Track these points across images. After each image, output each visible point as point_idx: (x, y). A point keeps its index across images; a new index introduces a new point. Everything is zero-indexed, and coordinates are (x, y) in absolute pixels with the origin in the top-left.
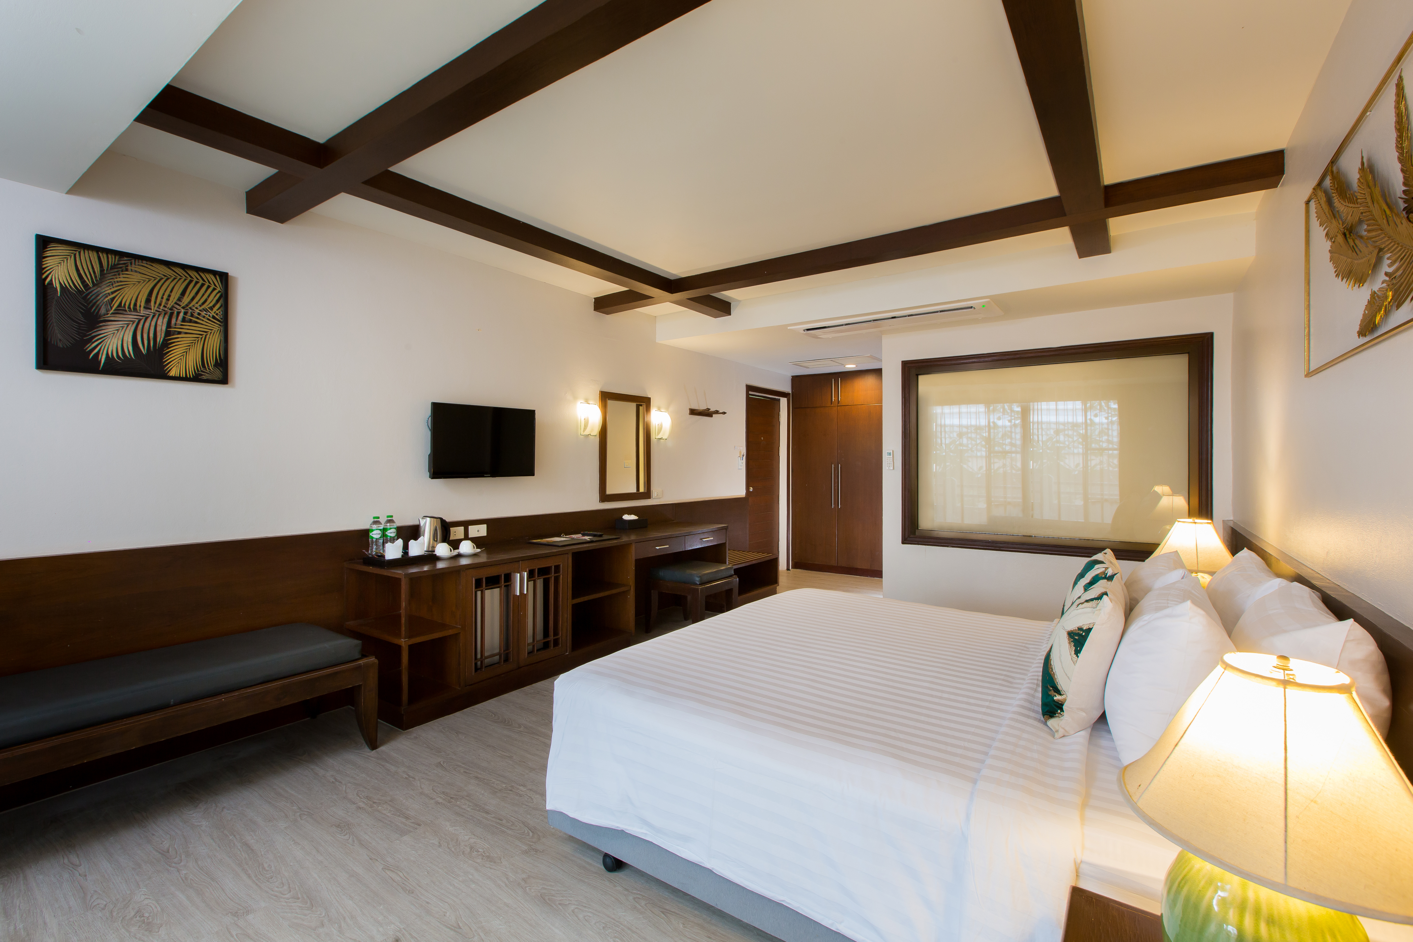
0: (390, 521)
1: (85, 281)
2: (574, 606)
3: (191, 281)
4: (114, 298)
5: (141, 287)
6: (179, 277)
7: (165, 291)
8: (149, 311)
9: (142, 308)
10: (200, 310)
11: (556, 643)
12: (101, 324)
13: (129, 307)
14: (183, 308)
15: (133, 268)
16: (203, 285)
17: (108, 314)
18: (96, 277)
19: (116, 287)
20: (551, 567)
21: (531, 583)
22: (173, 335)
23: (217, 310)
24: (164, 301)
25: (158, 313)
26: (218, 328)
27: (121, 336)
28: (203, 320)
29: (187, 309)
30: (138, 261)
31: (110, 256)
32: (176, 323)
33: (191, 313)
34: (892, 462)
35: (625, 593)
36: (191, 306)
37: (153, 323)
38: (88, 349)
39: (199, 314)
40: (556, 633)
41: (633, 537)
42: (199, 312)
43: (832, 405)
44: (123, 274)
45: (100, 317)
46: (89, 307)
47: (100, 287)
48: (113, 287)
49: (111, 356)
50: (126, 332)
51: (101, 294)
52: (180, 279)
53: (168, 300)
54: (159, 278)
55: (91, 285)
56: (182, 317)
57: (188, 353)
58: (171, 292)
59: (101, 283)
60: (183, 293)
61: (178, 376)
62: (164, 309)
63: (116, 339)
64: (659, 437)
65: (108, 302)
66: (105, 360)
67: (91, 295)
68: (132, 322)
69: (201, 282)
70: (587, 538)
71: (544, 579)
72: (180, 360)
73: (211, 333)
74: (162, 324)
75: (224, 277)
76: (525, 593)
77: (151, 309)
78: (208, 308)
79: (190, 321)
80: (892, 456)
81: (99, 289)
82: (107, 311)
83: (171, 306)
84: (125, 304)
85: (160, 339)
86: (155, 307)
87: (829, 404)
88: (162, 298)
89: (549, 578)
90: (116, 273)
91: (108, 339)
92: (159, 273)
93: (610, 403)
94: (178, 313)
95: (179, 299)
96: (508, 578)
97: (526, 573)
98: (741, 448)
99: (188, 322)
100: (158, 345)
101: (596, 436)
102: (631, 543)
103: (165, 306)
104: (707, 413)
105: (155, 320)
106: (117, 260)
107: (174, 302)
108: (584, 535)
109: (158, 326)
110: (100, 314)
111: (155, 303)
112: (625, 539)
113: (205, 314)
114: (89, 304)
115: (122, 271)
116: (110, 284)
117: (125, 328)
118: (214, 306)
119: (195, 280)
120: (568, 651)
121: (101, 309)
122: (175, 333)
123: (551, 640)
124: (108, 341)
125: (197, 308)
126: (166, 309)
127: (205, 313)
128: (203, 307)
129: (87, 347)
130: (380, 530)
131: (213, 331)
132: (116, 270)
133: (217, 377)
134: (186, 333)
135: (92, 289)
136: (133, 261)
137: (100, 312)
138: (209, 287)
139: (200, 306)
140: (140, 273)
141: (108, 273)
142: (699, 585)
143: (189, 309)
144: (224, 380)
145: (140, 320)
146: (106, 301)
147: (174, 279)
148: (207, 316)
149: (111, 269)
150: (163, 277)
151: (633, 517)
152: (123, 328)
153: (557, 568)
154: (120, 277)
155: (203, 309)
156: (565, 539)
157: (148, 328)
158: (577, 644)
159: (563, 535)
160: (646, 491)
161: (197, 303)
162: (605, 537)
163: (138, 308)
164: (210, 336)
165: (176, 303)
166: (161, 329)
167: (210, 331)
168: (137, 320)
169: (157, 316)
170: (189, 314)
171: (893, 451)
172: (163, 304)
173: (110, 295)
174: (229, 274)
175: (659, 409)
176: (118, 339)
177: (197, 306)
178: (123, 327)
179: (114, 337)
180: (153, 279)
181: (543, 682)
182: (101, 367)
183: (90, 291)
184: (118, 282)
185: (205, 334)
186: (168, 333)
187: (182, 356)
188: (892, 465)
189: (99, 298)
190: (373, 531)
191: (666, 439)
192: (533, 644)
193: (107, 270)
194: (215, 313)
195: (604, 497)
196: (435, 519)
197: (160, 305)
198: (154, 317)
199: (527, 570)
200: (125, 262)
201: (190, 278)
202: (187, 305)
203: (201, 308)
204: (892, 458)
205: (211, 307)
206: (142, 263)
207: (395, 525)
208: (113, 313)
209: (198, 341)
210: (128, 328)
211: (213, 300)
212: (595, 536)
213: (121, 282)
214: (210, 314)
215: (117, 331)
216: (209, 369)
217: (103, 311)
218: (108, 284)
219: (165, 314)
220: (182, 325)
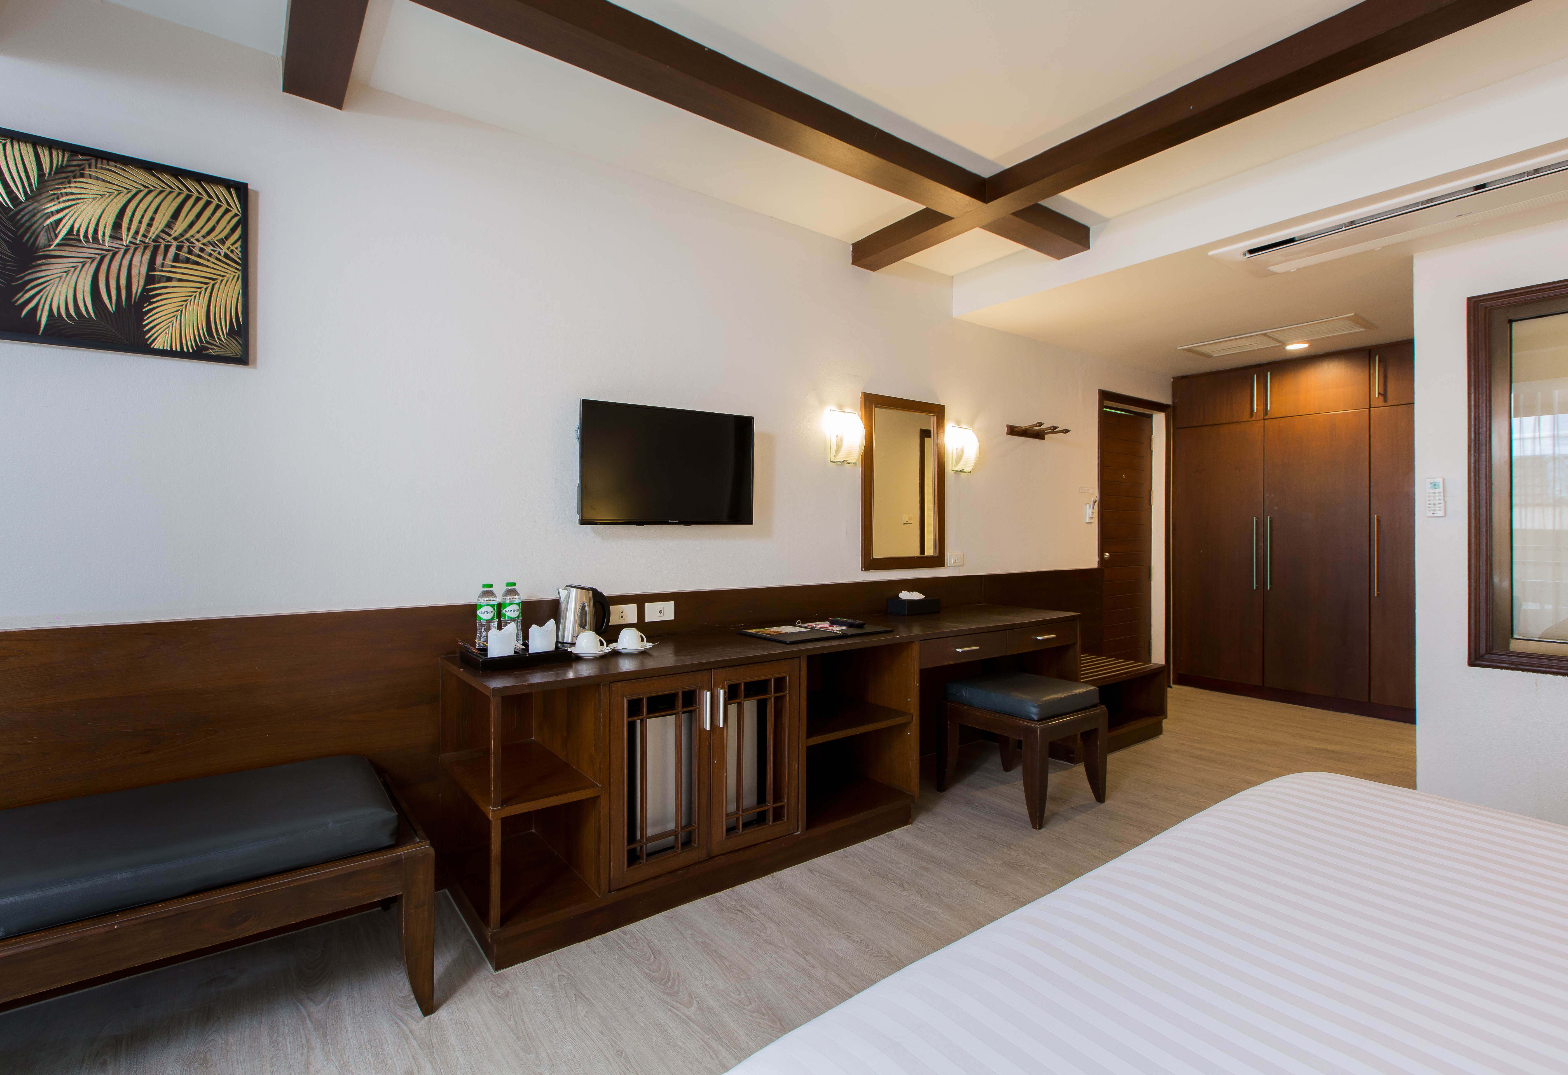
0: (512, 592)
1: (13, 192)
2: (810, 749)
3: (188, 197)
4: (60, 220)
5: (105, 204)
6: (169, 189)
7: (145, 211)
8: (119, 242)
9: (107, 238)
10: (203, 244)
11: (778, 814)
12: (39, 262)
13: (86, 236)
14: (175, 239)
15: (93, 174)
16: (208, 203)
17: (50, 246)
18: (30, 185)
19: (64, 201)
20: (770, 680)
21: (733, 708)
22: (159, 282)
23: (233, 245)
24: (144, 226)
25: (133, 247)
26: (234, 274)
27: (73, 282)
28: (208, 261)
29: (182, 242)
30: (102, 162)
31: (55, 153)
32: (163, 264)
33: (189, 247)
34: (1442, 502)
35: (903, 727)
36: (188, 235)
37: (126, 263)
38: (19, 302)
39: (202, 250)
40: (777, 797)
41: (916, 631)
42: (202, 246)
43: (1254, 419)
44: (75, 182)
45: (38, 249)
46: (20, 233)
47: (37, 202)
48: (59, 203)
49: (56, 315)
50: (80, 275)
51: (39, 212)
52: (171, 192)
53: (150, 225)
54: (135, 190)
55: (22, 198)
56: (173, 254)
57: (184, 312)
58: (156, 212)
59: (40, 194)
60: (175, 216)
61: (169, 349)
62: (143, 239)
63: (65, 286)
64: (959, 468)
65: (50, 225)
66: (47, 321)
67: (22, 213)
68: (90, 260)
69: (205, 198)
70: (838, 629)
71: (759, 702)
72: (171, 324)
73: (222, 281)
74: (140, 265)
75: (241, 190)
76: (721, 726)
77: (122, 240)
78: (217, 241)
79: (188, 261)
80: (1441, 490)
81: (36, 205)
82: (49, 242)
83: (155, 235)
84: (79, 231)
85: (137, 288)
86: (127, 236)
87: (1247, 417)
88: (140, 222)
89: (765, 701)
90: (64, 180)
91: (50, 286)
92: (136, 182)
93: (879, 412)
94: (167, 248)
95: (169, 225)
96: (690, 700)
97: (722, 691)
98: (1091, 490)
99: (183, 262)
100: (133, 299)
101: (855, 463)
102: (914, 641)
103: (145, 236)
104: (1035, 433)
105: (128, 257)
106: (66, 159)
107: (159, 230)
108: (833, 623)
109: (133, 267)
110: (36, 245)
111: (129, 229)
112: (902, 634)
113: (212, 250)
114: (19, 229)
115: (75, 177)
116: (53, 197)
117: (79, 269)
118: (227, 238)
119: (196, 194)
120: (800, 829)
121: (40, 238)
122: (161, 279)
123: (768, 810)
124: (51, 290)
125: (198, 240)
126: (147, 241)
127: (212, 248)
128: (209, 238)
129: (17, 297)
130: (492, 606)
131: (225, 279)
132: (64, 175)
133: (232, 353)
134: (180, 280)
135: (24, 205)
136: (93, 162)
137: (38, 242)
138: (218, 207)
139: (204, 237)
140: (104, 181)
141: (50, 179)
142: (1038, 721)
143: (185, 241)
144: (243, 359)
145: (103, 257)
146: (48, 225)
147: (161, 192)
148: (216, 254)
149: (56, 173)
150: (142, 188)
151: (916, 596)
152: (75, 270)
153: (780, 683)
154: (70, 187)
155: (209, 242)
156: (801, 630)
157: (116, 271)
158: (814, 816)
159: (799, 623)
160: (937, 554)
161: (198, 232)
162: (869, 629)
163: (100, 238)
164: (220, 285)
165: (163, 231)
166: (139, 273)
167: (221, 278)
168: (99, 257)
169: (131, 251)
170: (185, 249)
171: (1444, 480)
172: (142, 232)
173: (53, 215)
174: (250, 187)
175: (958, 423)
176: (68, 286)
177: (199, 236)
178: (75, 268)
179: (61, 283)
180: (126, 191)
181: (753, 883)
182: (41, 331)
183: (21, 207)
184: (67, 194)
185: (212, 282)
186: (150, 279)
187: (174, 316)
188: (1442, 508)
189: (35, 219)
190: (481, 606)
191: (970, 472)
192: (737, 816)
193: (50, 174)
194: (228, 249)
195: (870, 563)
196: (584, 591)
197: (137, 233)
198: (126, 252)
199: (726, 686)
200: (80, 163)
201: (186, 192)
202: (182, 235)
203: (205, 241)
204: (1442, 494)
205: (222, 239)
206: (108, 165)
207: (518, 599)
208: (58, 245)
209: (200, 293)
210: (84, 269)
211: (225, 228)
212: (851, 626)
213: (72, 194)
214: (221, 251)
215: (65, 274)
216: (220, 339)
217: (42, 240)
218: (51, 198)
219: (145, 248)
220: (173, 267)
